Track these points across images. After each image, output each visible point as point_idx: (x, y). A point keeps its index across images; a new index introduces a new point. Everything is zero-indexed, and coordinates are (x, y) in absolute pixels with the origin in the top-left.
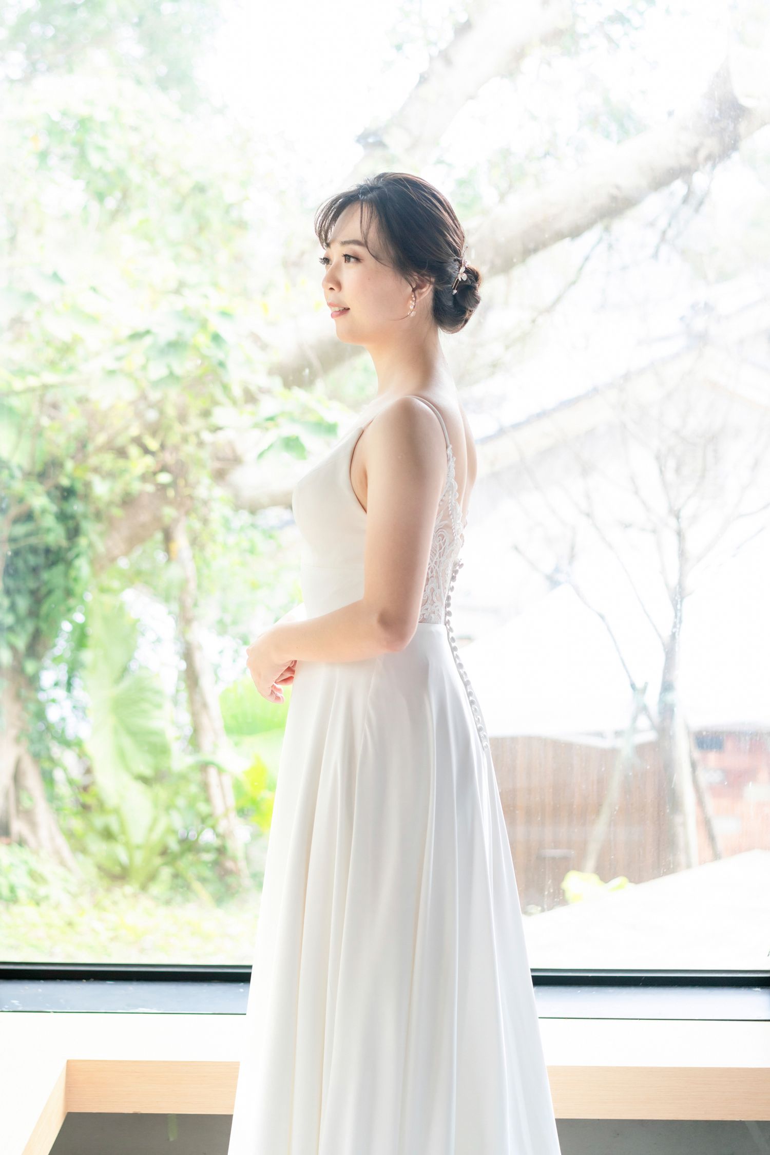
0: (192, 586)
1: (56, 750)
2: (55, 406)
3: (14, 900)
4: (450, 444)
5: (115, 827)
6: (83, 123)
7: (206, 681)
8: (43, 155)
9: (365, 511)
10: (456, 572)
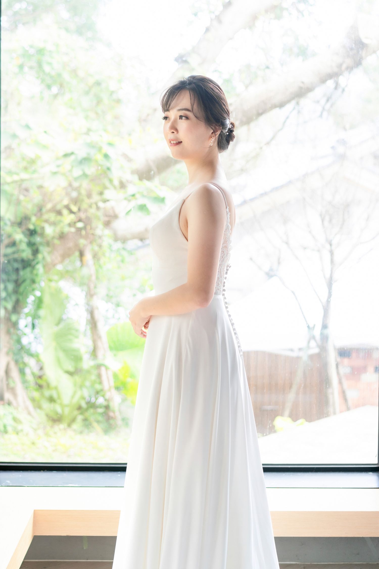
0: (94, 278)
1: (27, 359)
2: (27, 190)
3: (6, 432)
4: (228, 206)
5: (55, 396)
6: (40, 51)
7: (100, 325)
8: (21, 67)
9: (187, 240)
10: (227, 270)
